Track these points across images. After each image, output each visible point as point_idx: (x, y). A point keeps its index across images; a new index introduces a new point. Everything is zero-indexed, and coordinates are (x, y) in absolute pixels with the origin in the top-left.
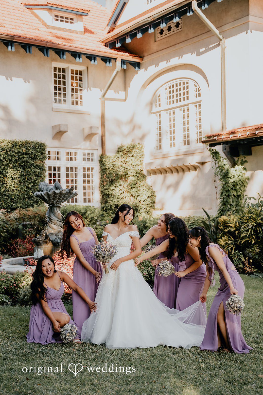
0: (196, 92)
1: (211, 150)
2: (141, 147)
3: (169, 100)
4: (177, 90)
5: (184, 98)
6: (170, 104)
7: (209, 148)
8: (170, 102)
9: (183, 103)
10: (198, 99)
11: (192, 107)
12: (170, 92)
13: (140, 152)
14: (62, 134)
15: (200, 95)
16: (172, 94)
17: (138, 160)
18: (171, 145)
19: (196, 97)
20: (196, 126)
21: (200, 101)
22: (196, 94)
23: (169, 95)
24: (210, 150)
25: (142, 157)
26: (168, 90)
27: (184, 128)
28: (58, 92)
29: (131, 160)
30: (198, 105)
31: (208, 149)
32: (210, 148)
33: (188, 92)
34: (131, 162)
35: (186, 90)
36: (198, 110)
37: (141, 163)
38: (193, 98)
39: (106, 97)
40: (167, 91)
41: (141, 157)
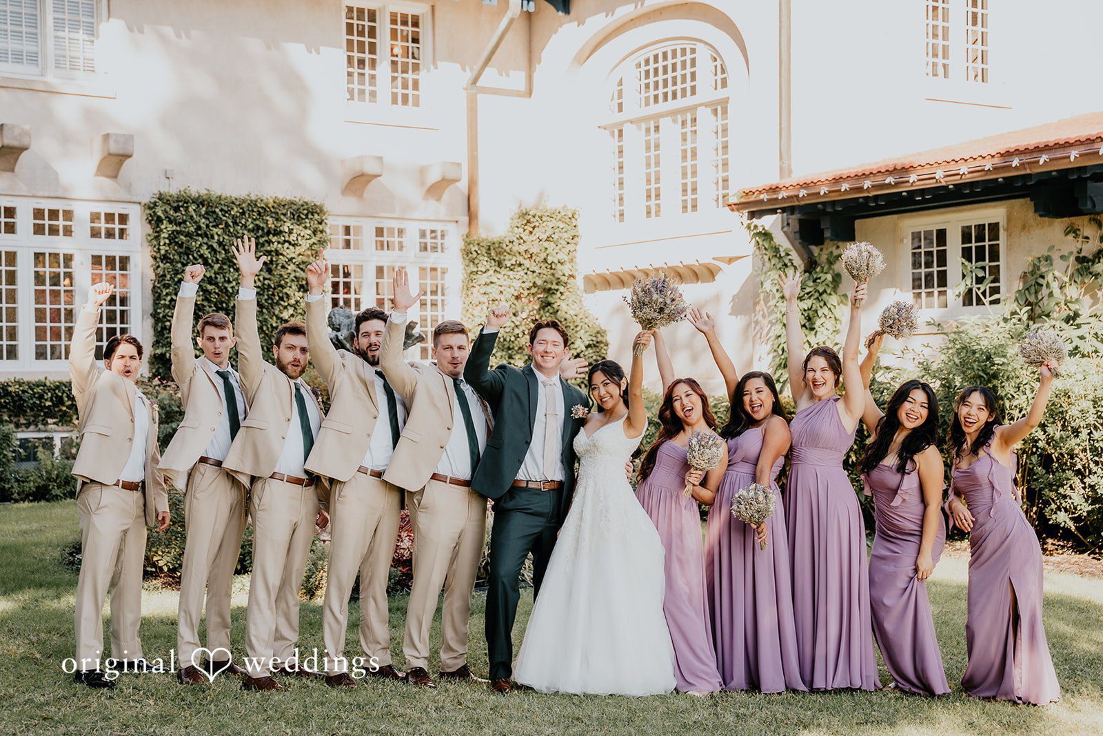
0: (716, 75)
1: (752, 228)
2: (571, 216)
3: (644, 95)
4: (665, 68)
5: (684, 90)
6: (647, 104)
7: (746, 222)
8: (647, 99)
9: (680, 103)
10: (721, 94)
11: (704, 114)
12: (647, 72)
13: (569, 228)
14: (369, 181)
15: (724, 83)
16: (652, 79)
17: (563, 250)
18: (649, 213)
19: (716, 89)
20: (715, 164)
21: (726, 100)
22: (716, 80)
23: (644, 81)
24: (749, 227)
25: (573, 241)
26: (643, 68)
27: (682, 167)
28: (356, 70)
29: (543, 250)
30: (720, 108)
31: (745, 225)
32: (749, 222)
33: (693, 75)
34: (543, 256)
35: (688, 70)
36: (720, 122)
37: (570, 257)
38: (706, 90)
39: (478, 84)
40: (640, 69)
41: (570, 241)
